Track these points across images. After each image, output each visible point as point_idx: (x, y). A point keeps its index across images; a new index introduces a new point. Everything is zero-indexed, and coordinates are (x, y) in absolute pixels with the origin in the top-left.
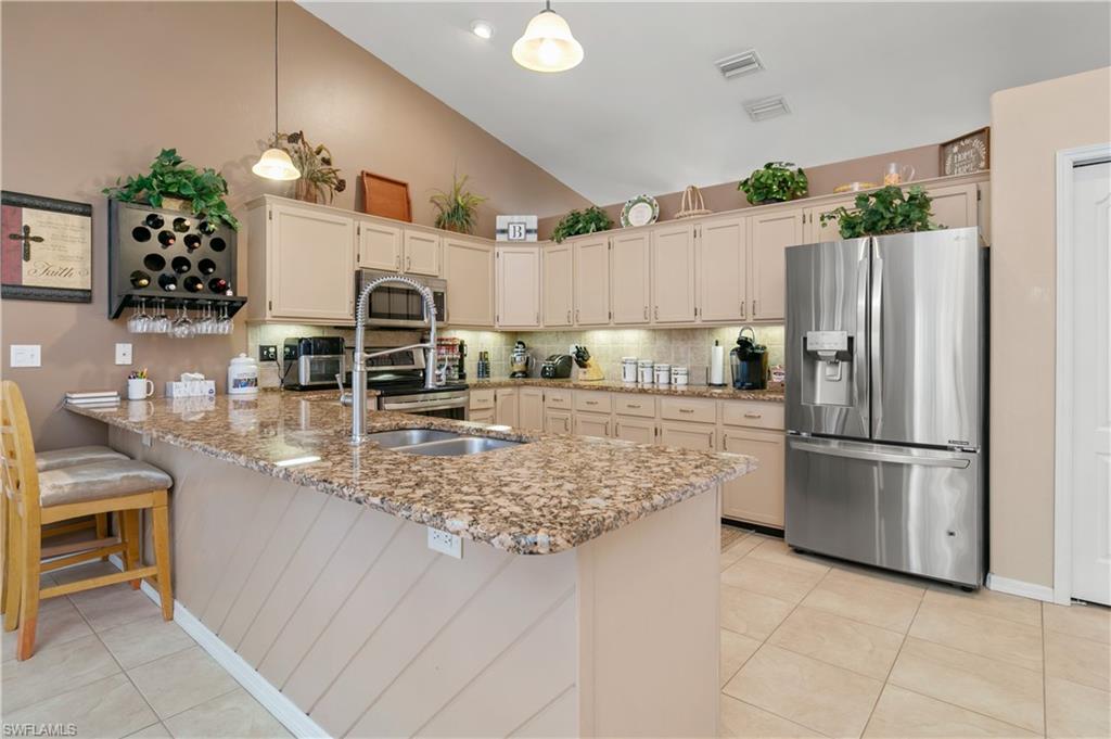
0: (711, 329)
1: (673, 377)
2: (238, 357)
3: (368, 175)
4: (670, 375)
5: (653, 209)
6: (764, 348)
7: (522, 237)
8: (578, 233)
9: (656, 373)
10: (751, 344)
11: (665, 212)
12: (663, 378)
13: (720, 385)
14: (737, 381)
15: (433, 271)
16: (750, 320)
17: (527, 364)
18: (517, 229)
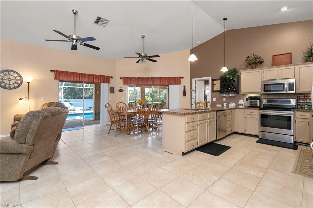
2: (241, 100)
3: (275, 55)
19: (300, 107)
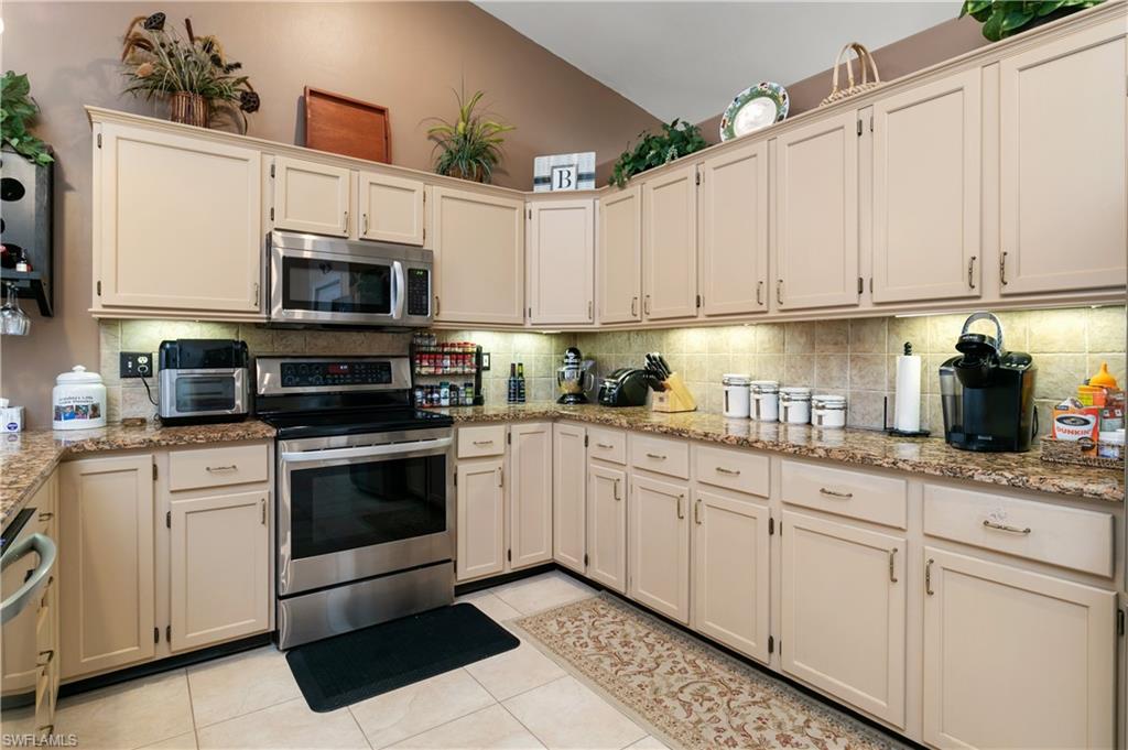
0: (892, 322)
1: (815, 412)
2: (71, 371)
3: (313, 93)
4: (810, 408)
5: (779, 105)
6: (1027, 359)
7: (572, 187)
8: (649, 167)
9: (783, 404)
10: (993, 351)
11: (800, 101)
12: (797, 413)
13: (914, 435)
14: (956, 429)
15: (414, 237)
16: (991, 294)
17: (581, 382)
18: (565, 175)
19: (425, 397)
